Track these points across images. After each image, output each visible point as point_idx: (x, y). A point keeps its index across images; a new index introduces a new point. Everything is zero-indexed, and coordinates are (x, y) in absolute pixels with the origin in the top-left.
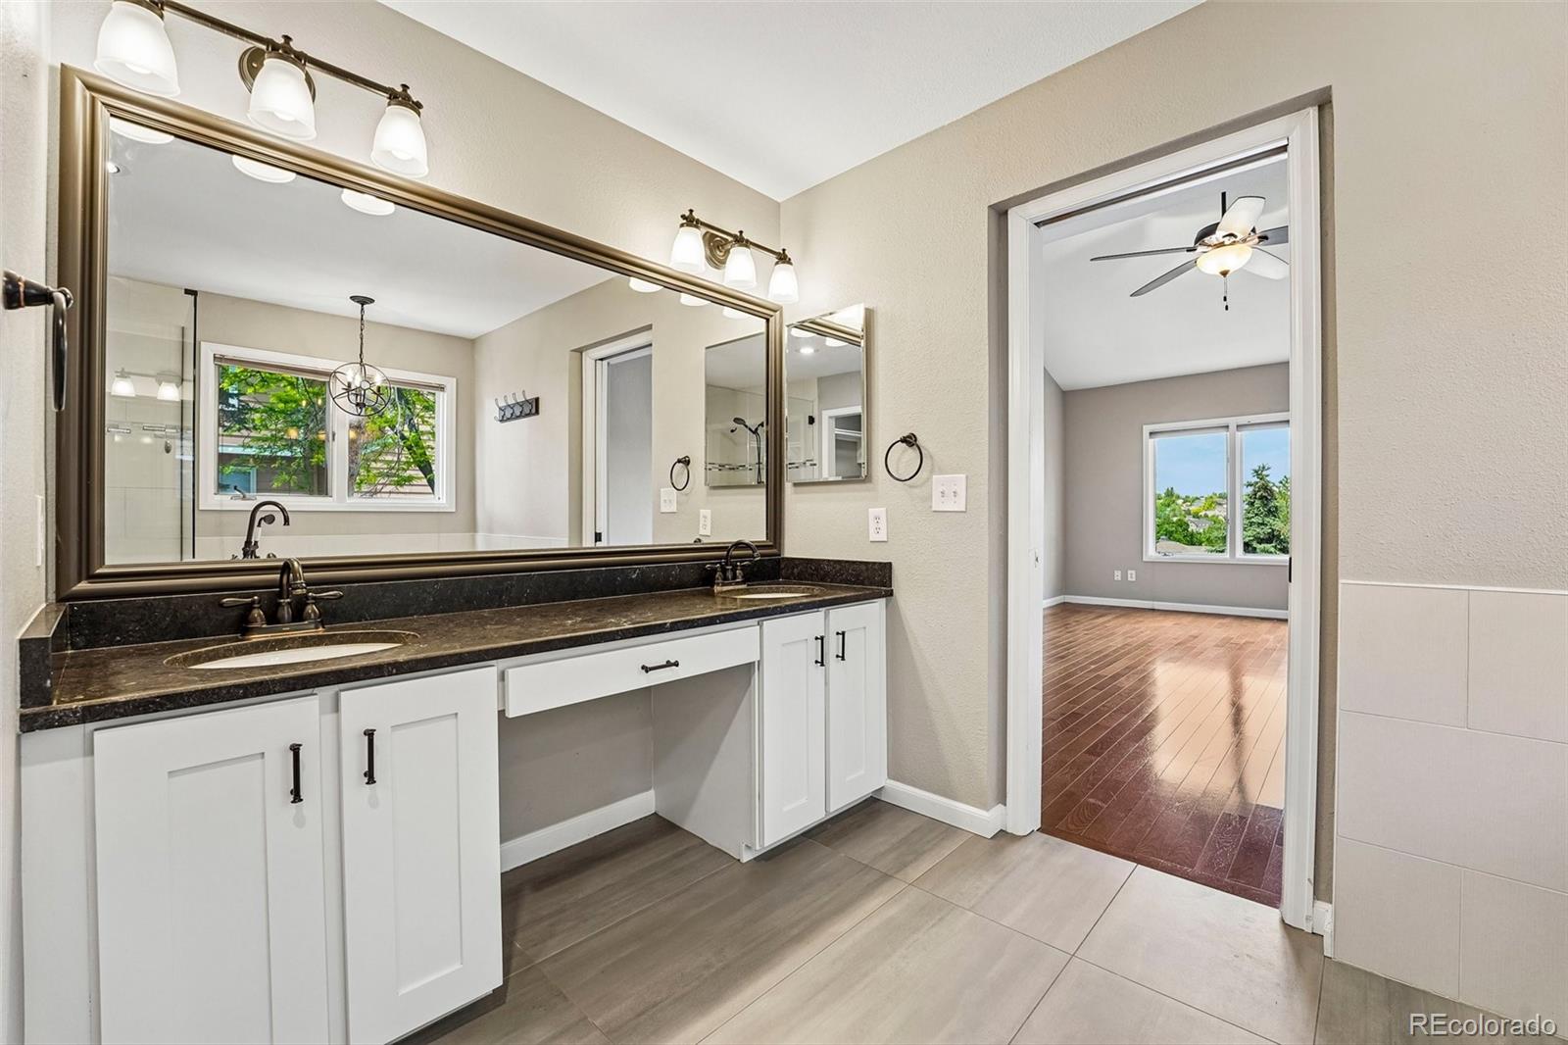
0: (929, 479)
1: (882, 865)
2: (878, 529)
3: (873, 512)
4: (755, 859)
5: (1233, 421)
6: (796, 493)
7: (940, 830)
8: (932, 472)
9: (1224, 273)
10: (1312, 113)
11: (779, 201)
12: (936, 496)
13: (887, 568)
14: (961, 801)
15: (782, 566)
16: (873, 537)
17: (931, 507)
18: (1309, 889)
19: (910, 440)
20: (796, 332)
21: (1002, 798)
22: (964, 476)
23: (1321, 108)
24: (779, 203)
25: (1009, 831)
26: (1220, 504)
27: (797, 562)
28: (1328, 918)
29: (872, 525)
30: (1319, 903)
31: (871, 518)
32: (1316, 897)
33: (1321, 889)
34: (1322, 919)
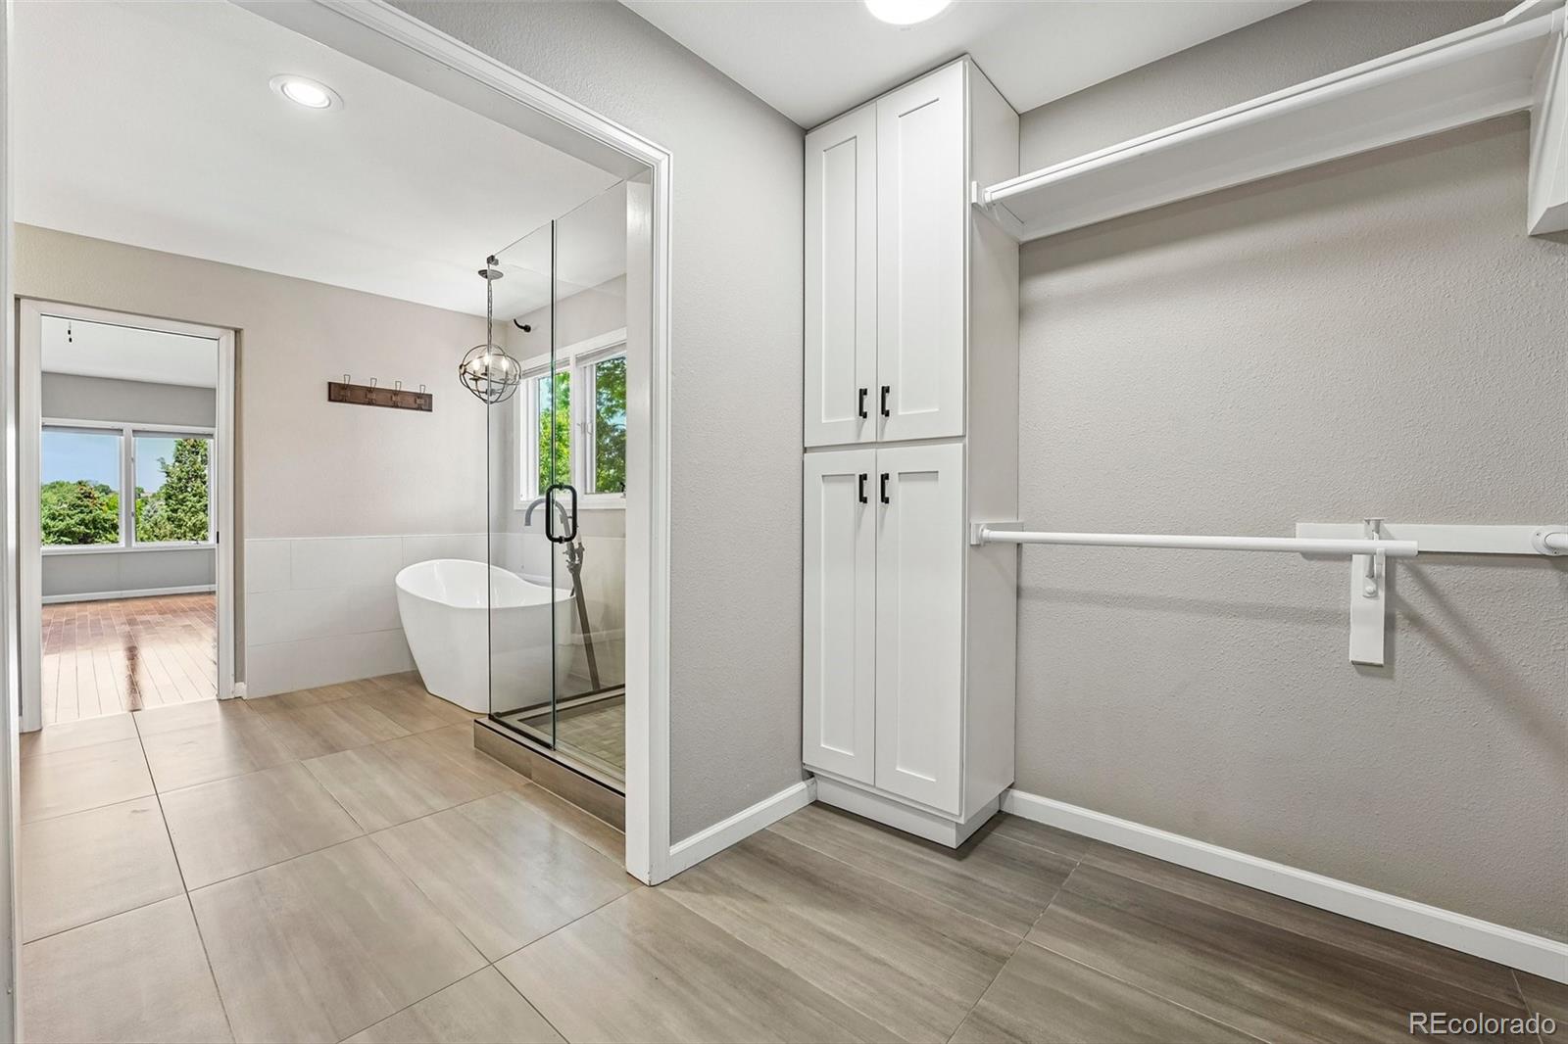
10: (233, 333)
18: (232, 679)
23: (236, 332)
28: (243, 687)
30: (237, 684)
32: (236, 682)
33: (238, 676)
34: (241, 689)
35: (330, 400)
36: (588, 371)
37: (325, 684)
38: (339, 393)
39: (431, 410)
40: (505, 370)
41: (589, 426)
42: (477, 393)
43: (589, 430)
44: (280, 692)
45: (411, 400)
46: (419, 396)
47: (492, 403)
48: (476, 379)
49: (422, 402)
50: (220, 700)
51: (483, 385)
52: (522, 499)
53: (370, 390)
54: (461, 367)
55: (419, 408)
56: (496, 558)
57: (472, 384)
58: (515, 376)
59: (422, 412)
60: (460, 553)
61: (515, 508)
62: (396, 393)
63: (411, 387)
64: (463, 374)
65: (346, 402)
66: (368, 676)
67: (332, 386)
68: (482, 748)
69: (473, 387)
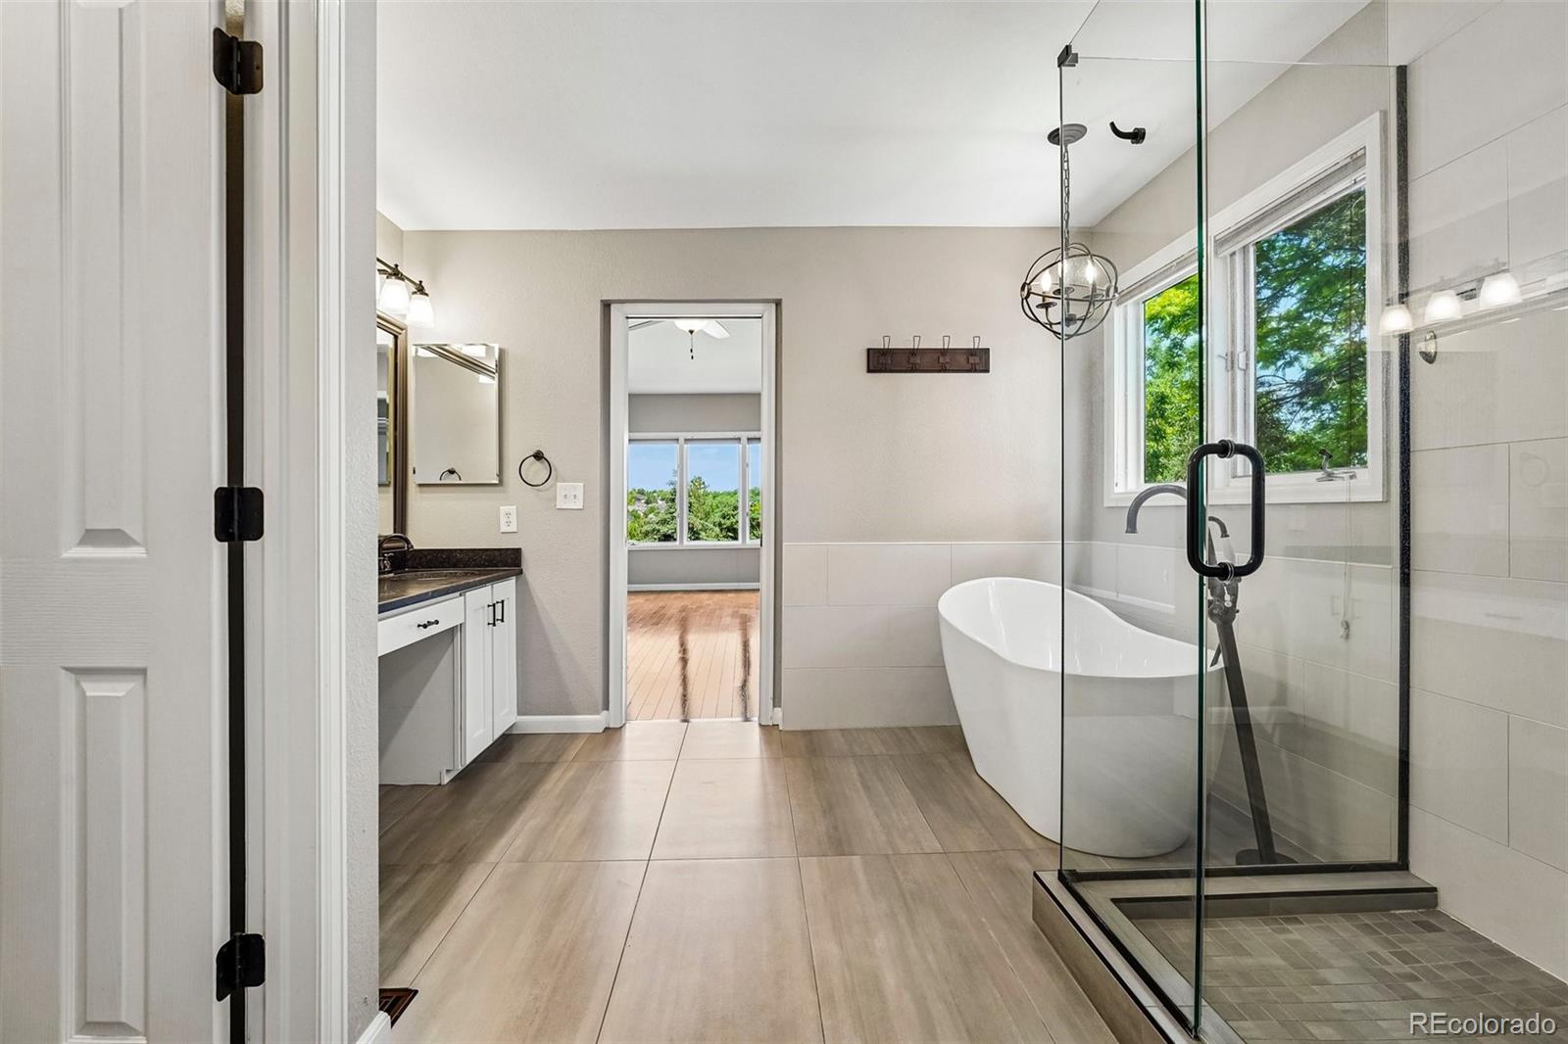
0: (555, 485)
1: (547, 758)
2: (508, 523)
3: (503, 509)
4: (451, 781)
5: (682, 436)
6: (421, 492)
7: (563, 740)
8: (556, 480)
9: (691, 332)
10: (774, 306)
11: (403, 229)
12: (559, 498)
13: (518, 551)
14: (579, 714)
15: (408, 557)
16: (504, 528)
17: (555, 506)
18: (771, 702)
19: (538, 456)
20: (423, 353)
21: (606, 707)
22: (582, 484)
23: (777, 305)
24: (402, 232)
25: (611, 726)
26: (639, 500)
27: (426, 553)
28: (780, 715)
29: (503, 520)
30: (776, 709)
31: (502, 515)
32: (774, 706)
33: (777, 701)
34: (778, 716)
35: (869, 371)
36: (1238, 258)
37: (862, 727)
38: (881, 361)
39: (987, 371)
40: (1091, 282)
41: (1242, 357)
42: (1048, 326)
43: (1242, 364)
44: (815, 728)
45: (962, 359)
46: (972, 352)
47: (1070, 337)
48: (1046, 306)
49: (976, 361)
50: (760, 725)
51: (1055, 314)
52: (1117, 490)
53: (913, 352)
54: (1023, 289)
55: (973, 370)
56: (1076, 579)
57: (1040, 313)
58: (1108, 290)
59: (977, 375)
60: (1027, 570)
61: (1106, 505)
62: (943, 352)
63: (961, 342)
64: (1027, 298)
65: (885, 371)
66: (908, 724)
67: (871, 352)
68: (1048, 930)
69: (1043, 320)
